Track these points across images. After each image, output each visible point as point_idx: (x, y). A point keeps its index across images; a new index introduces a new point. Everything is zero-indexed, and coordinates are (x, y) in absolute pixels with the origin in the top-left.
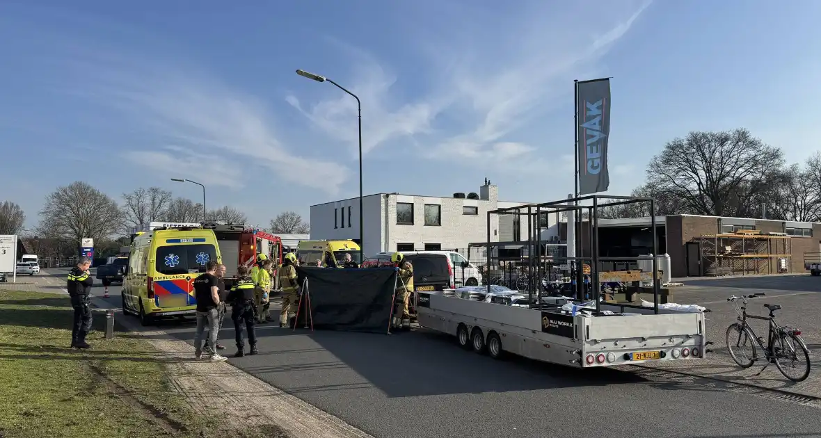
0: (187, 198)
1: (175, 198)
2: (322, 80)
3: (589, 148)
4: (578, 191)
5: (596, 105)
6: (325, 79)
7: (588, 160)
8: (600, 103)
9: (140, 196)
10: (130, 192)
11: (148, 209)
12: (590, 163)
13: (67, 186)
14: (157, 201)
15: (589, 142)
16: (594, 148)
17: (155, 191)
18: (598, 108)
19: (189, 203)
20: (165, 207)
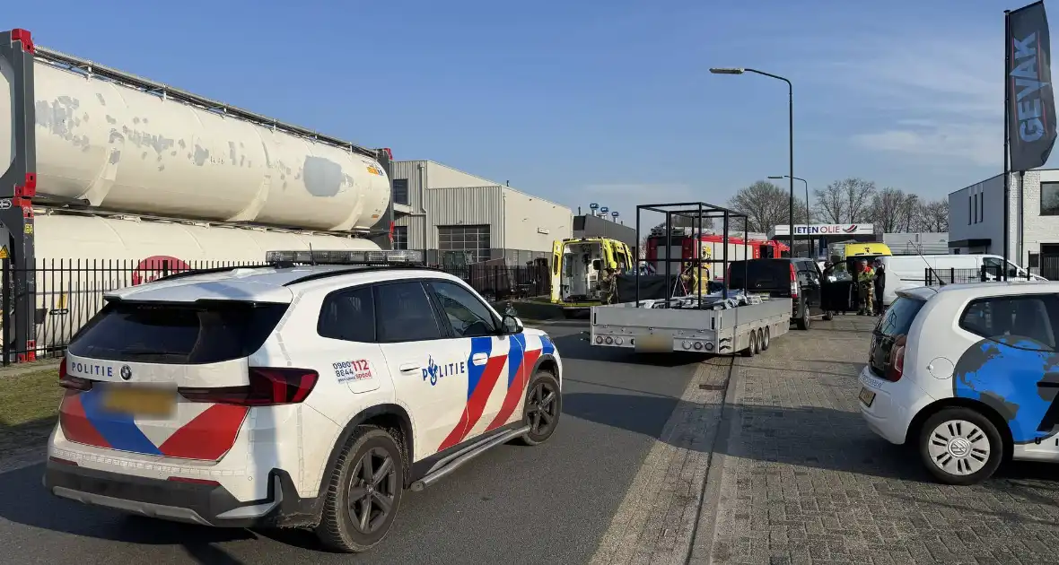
0: (895, 190)
1: (879, 189)
2: (738, 72)
3: (1020, 105)
4: (1009, 168)
5: (1026, 42)
6: (742, 70)
7: (1020, 123)
8: (1032, 38)
9: (835, 192)
10: (823, 187)
11: (845, 208)
12: (1023, 126)
13: (748, 187)
14: (857, 195)
15: (1019, 96)
16: (1027, 104)
17: (852, 182)
18: (1029, 46)
19: (899, 194)
20: (868, 202)
